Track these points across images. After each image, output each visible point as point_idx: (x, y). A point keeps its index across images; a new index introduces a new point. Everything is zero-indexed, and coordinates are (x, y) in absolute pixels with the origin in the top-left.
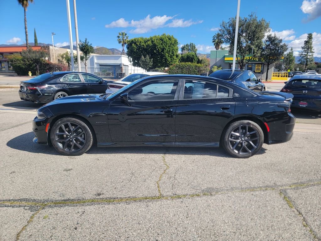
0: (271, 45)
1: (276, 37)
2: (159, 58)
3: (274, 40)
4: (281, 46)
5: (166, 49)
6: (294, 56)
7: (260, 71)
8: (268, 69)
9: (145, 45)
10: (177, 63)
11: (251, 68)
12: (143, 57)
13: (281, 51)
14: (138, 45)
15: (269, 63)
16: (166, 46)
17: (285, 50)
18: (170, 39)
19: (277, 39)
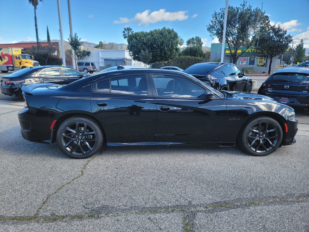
0: (275, 37)
1: (280, 28)
2: (158, 51)
3: (278, 32)
4: (286, 37)
5: (166, 43)
6: (305, 48)
7: (263, 64)
8: (271, 62)
9: (145, 40)
10: (177, 56)
11: (253, 60)
12: (142, 51)
13: (285, 43)
14: (139, 39)
15: (272, 55)
16: (165, 40)
17: (289, 42)
18: (170, 33)
19: (281, 30)
